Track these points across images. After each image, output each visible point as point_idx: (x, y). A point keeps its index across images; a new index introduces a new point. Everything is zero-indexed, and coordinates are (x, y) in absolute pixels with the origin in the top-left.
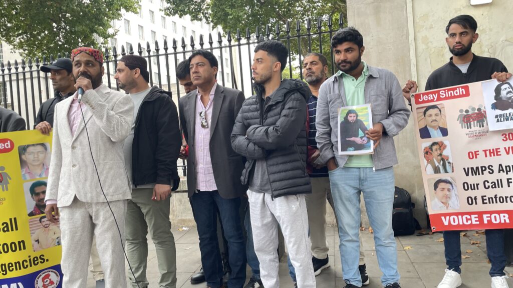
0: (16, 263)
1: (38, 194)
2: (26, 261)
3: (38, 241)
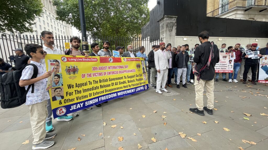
0: (142, 83)
3: (144, 79)
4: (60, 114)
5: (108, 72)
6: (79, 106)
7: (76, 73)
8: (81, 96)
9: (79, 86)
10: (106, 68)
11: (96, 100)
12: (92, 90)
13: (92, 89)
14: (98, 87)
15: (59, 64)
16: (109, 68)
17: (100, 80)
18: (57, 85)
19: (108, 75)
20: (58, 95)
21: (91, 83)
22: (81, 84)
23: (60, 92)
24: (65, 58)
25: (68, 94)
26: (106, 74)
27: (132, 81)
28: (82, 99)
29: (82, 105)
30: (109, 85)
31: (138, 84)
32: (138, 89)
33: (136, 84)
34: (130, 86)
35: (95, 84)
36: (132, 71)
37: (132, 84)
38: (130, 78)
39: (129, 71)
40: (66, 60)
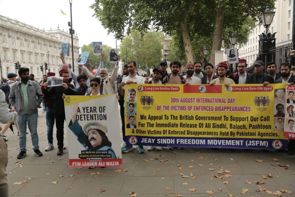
0: (267, 133)
1: (279, 109)
2: (271, 134)
3: (276, 127)
4: (132, 142)
5: (195, 107)
6: (150, 141)
7: (150, 104)
8: (153, 131)
9: (153, 119)
10: (193, 100)
11: (173, 141)
12: (168, 127)
13: (169, 125)
14: (177, 125)
15: (136, 93)
16: (198, 100)
17: (180, 115)
18: (132, 113)
19: (194, 110)
20: (132, 123)
21: (167, 118)
22: (155, 116)
23: (134, 121)
25: (140, 124)
26: (191, 108)
27: (239, 127)
28: (154, 134)
29: (153, 140)
30: (194, 126)
31: (253, 133)
32: (252, 143)
33: (249, 133)
34: (232, 135)
35: (173, 119)
36: (243, 110)
37: (237, 132)
38: (235, 120)
39: (236, 109)
40: (142, 89)
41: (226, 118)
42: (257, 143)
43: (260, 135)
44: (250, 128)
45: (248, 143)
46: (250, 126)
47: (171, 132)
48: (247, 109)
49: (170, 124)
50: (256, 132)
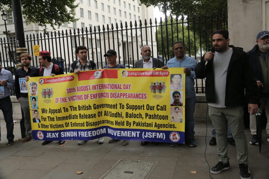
2: (168, 125)
3: (173, 118)
5: (91, 95)
8: (55, 125)
9: (53, 113)
10: (88, 87)
11: (75, 134)
12: (70, 119)
13: (70, 117)
14: (77, 116)
15: (37, 87)
16: (94, 87)
17: (79, 106)
18: (35, 107)
19: (91, 98)
20: (37, 117)
21: (66, 110)
23: (38, 115)
24: (43, 80)
27: (135, 116)
28: (57, 128)
29: (57, 134)
30: (93, 116)
31: (150, 124)
32: (148, 135)
33: (145, 123)
34: (128, 124)
35: (73, 110)
36: (139, 97)
37: (134, 122)
38: (131, 109)
39: (132, 96)
40: (43, 82)
41: (122, 107)
42: (154, 135)
43: (156, 126)
44: (146, 118)
45: (145, 134)
46: (147, 115)
47: (73, 124)
48: (143, 96)
49: (71, 115)
50: (152, 122)
